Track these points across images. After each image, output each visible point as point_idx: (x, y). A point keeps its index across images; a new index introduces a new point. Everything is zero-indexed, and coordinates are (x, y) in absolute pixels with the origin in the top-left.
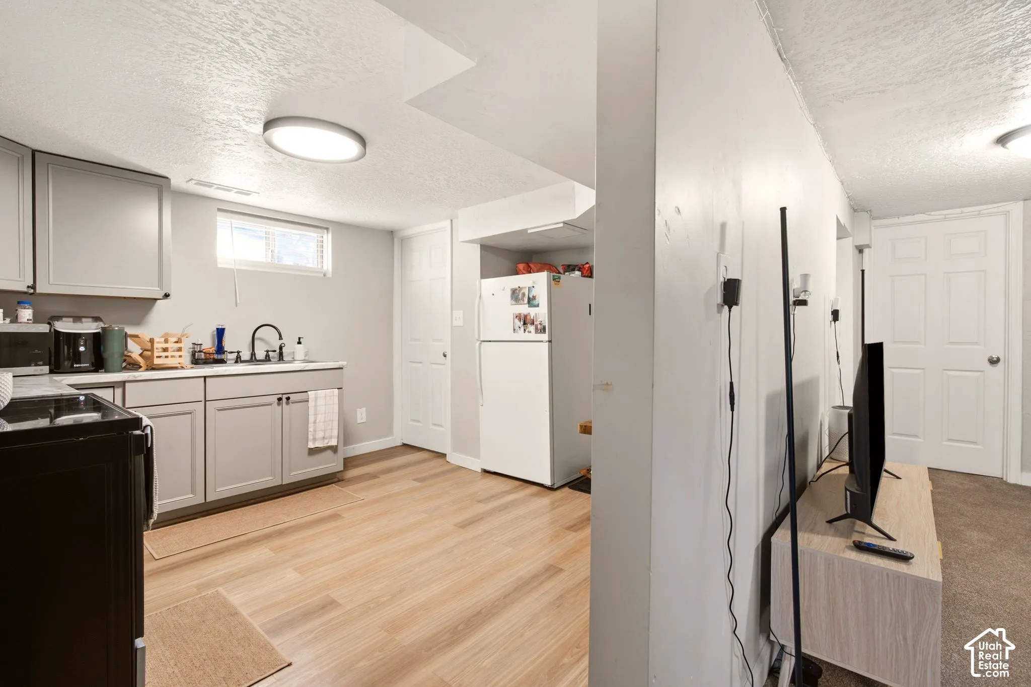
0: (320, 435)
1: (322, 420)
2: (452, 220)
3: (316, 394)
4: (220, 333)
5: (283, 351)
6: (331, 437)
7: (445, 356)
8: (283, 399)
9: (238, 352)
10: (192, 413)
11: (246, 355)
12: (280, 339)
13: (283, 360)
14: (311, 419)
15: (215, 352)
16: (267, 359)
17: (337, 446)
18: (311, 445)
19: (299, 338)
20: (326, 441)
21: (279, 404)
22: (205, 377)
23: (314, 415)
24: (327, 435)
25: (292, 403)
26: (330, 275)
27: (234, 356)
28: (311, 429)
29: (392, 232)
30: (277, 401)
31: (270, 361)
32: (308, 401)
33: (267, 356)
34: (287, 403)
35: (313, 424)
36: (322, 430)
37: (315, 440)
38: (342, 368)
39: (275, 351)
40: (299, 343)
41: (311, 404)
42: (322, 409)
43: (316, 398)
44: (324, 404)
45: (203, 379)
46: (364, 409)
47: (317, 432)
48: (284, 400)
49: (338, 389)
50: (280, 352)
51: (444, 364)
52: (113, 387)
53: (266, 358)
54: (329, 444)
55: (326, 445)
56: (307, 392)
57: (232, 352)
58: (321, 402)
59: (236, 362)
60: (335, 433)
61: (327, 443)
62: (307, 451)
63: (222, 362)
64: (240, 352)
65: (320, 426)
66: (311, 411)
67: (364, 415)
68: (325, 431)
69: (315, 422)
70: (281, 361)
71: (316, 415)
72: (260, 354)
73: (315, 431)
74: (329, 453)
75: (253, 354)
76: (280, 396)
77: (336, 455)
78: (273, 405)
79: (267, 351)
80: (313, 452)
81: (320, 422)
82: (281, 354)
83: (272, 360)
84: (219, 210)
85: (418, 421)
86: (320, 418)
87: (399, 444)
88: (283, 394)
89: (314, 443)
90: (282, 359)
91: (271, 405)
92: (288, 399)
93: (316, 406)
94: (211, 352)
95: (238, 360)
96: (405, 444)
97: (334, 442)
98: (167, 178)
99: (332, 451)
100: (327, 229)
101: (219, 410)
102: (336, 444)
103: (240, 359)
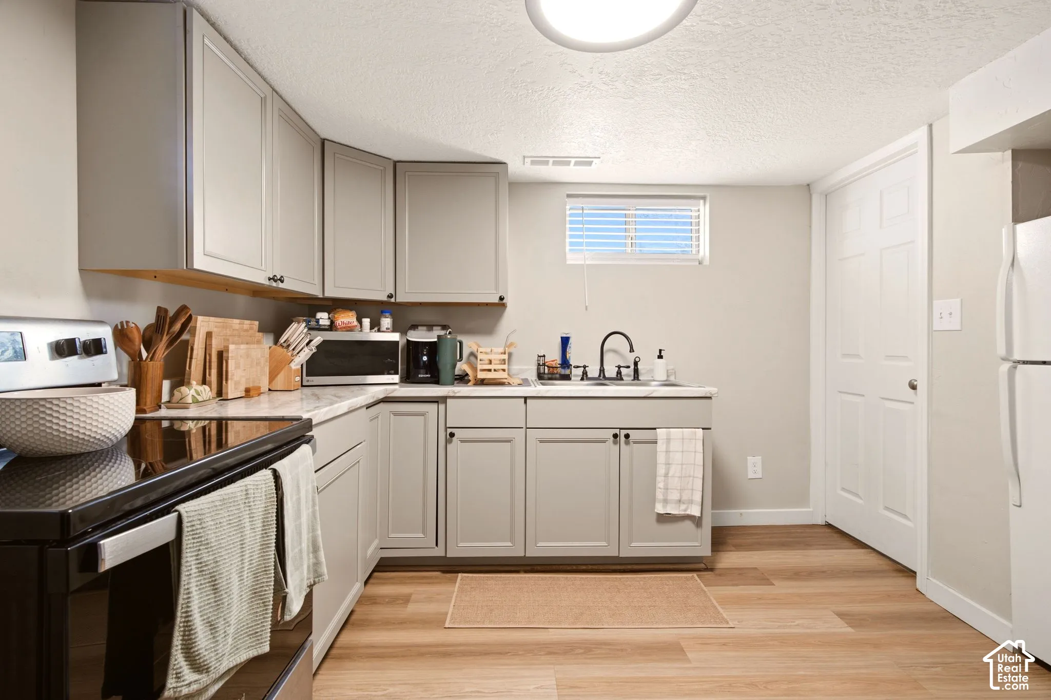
0: (674, 496)
1: (678, 474)
2: (931, 126)
3: (668, 434)
4: (565, 341)
5: (639, 367)
6: (691, 502)
7: (913, 387)
8: (622, 436)
9: (585, 367)
10: (512, 441)
11: (593, 371)
12: (630, 352)
13: (638, 379)
14: (661, 470)
15: (559, 366)
16: (619, 377)
17: (700, 518)
18: (660, 509)
19: (660, 351)
20: (683, 507)
21: (615, 443)
22: (526, 398)
23: (666, 464)
24: (685, 498)
25: (635, 443)
26: (707, 262)
27: (580, 371)
28: (660, 485)
29: (808, 185)
30: (612, 438)
31: (622, 379)
32: (656, 443)
33: (619, 373)
34: (627, 443)
35: (663, 478)
36: (677, 490)
37: (666, 501)
38: (710, 398)
39: (628, 367)
40: (660, 357)
41: (661, 447)
42: (677, 457)
43: (668, 440)
44: (681, 450)
45: (523, 400)
46: (758, 459)
47: (669, 490)
48: (623, 439)
49: (703, 429)
50: (634, 368)
51: (912, 403)
52: (437, 402)
53: (617, 376)
54: (688, 512)
55: (683, 513)
56: (655, 429)
57: (578, 367)
58: (675, 446)
59: (582, 379)
60: (698, 497)
61: (685, 510)
62: (655, 517)
63: (567, 377)
64: (586, 367)
65: (674, 482)
66: (661, 458)
67: (759, 468)
68: (682, 490)
69: (666, 475)
70: (636, 382)
71: (668, 464)
72: (611, 371)
73: (666, 489)
74: (688, 524)
75: (602, 370)
76: (617, 431)
77: (699, 530)
78: (607, 442)
79: (619, 367)
80: (664, 518)
81: (673, 476)
82: (636, 371)
83: (624, 378)
84: (569, 196)
85: (857, 495)
86: (674, 470)
87: (820, 521)
88: (621, 429)
89: (664, 507)
90: (638, 377)
91: (604, 442)
92: (627, 436)
93: (667, 452)
94: (554, 366)
95: (584, 377)
96: (830, 524)
97: (695, 511)
98: (505, 163)
99: (694, 523)
100: (704, 198)
101: (541, 442)
102: (700, 516)
103: (587, 376)
